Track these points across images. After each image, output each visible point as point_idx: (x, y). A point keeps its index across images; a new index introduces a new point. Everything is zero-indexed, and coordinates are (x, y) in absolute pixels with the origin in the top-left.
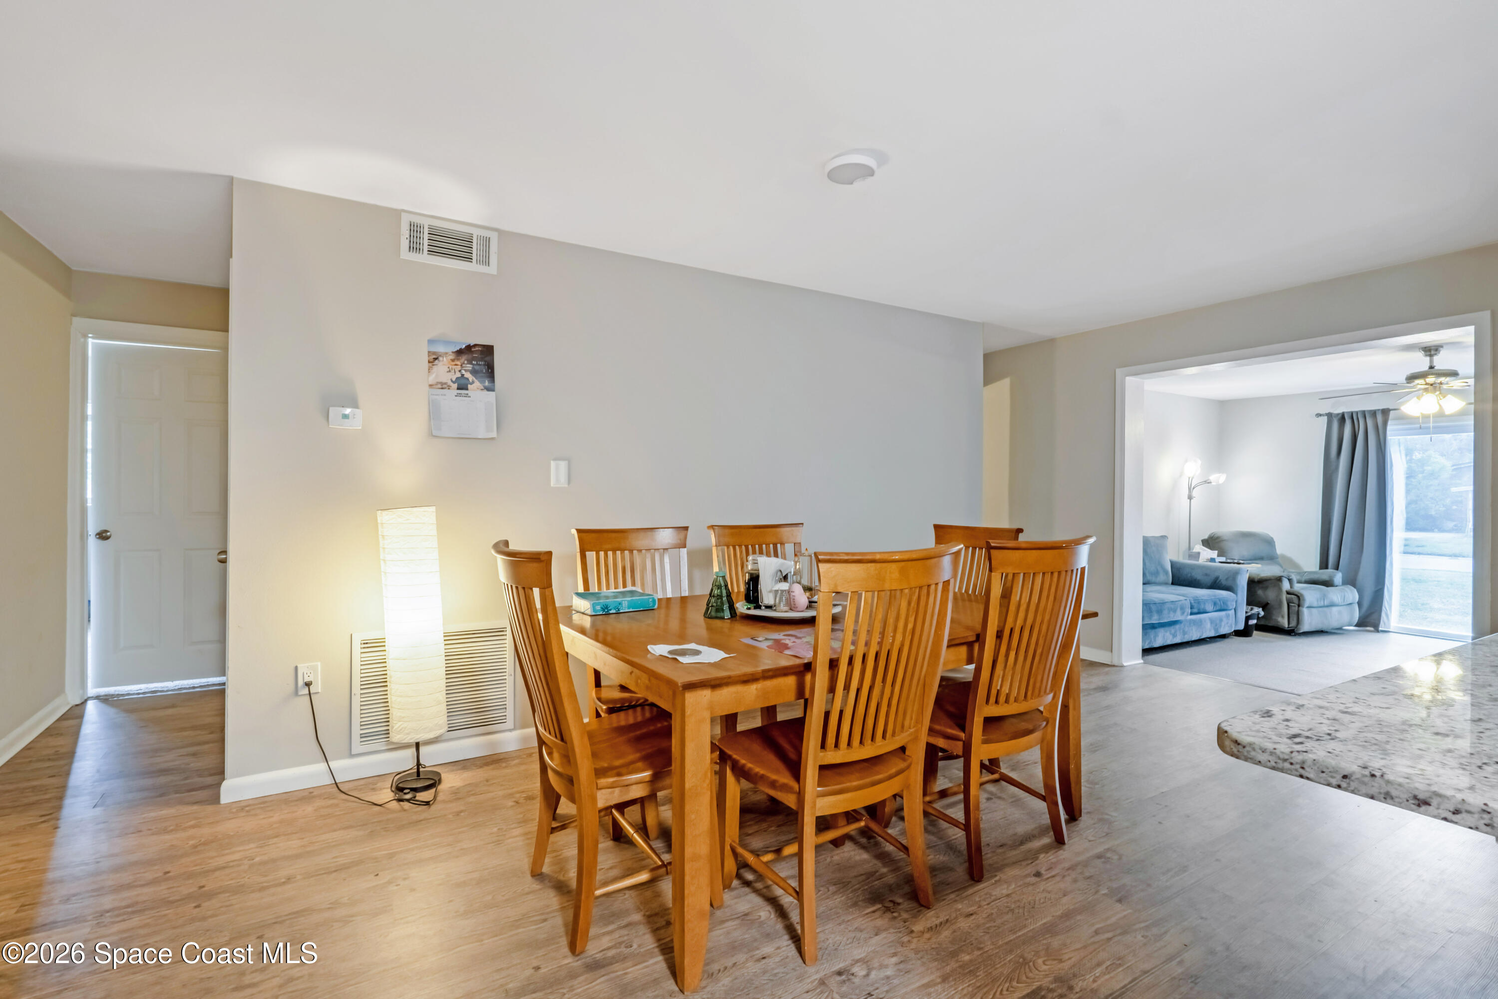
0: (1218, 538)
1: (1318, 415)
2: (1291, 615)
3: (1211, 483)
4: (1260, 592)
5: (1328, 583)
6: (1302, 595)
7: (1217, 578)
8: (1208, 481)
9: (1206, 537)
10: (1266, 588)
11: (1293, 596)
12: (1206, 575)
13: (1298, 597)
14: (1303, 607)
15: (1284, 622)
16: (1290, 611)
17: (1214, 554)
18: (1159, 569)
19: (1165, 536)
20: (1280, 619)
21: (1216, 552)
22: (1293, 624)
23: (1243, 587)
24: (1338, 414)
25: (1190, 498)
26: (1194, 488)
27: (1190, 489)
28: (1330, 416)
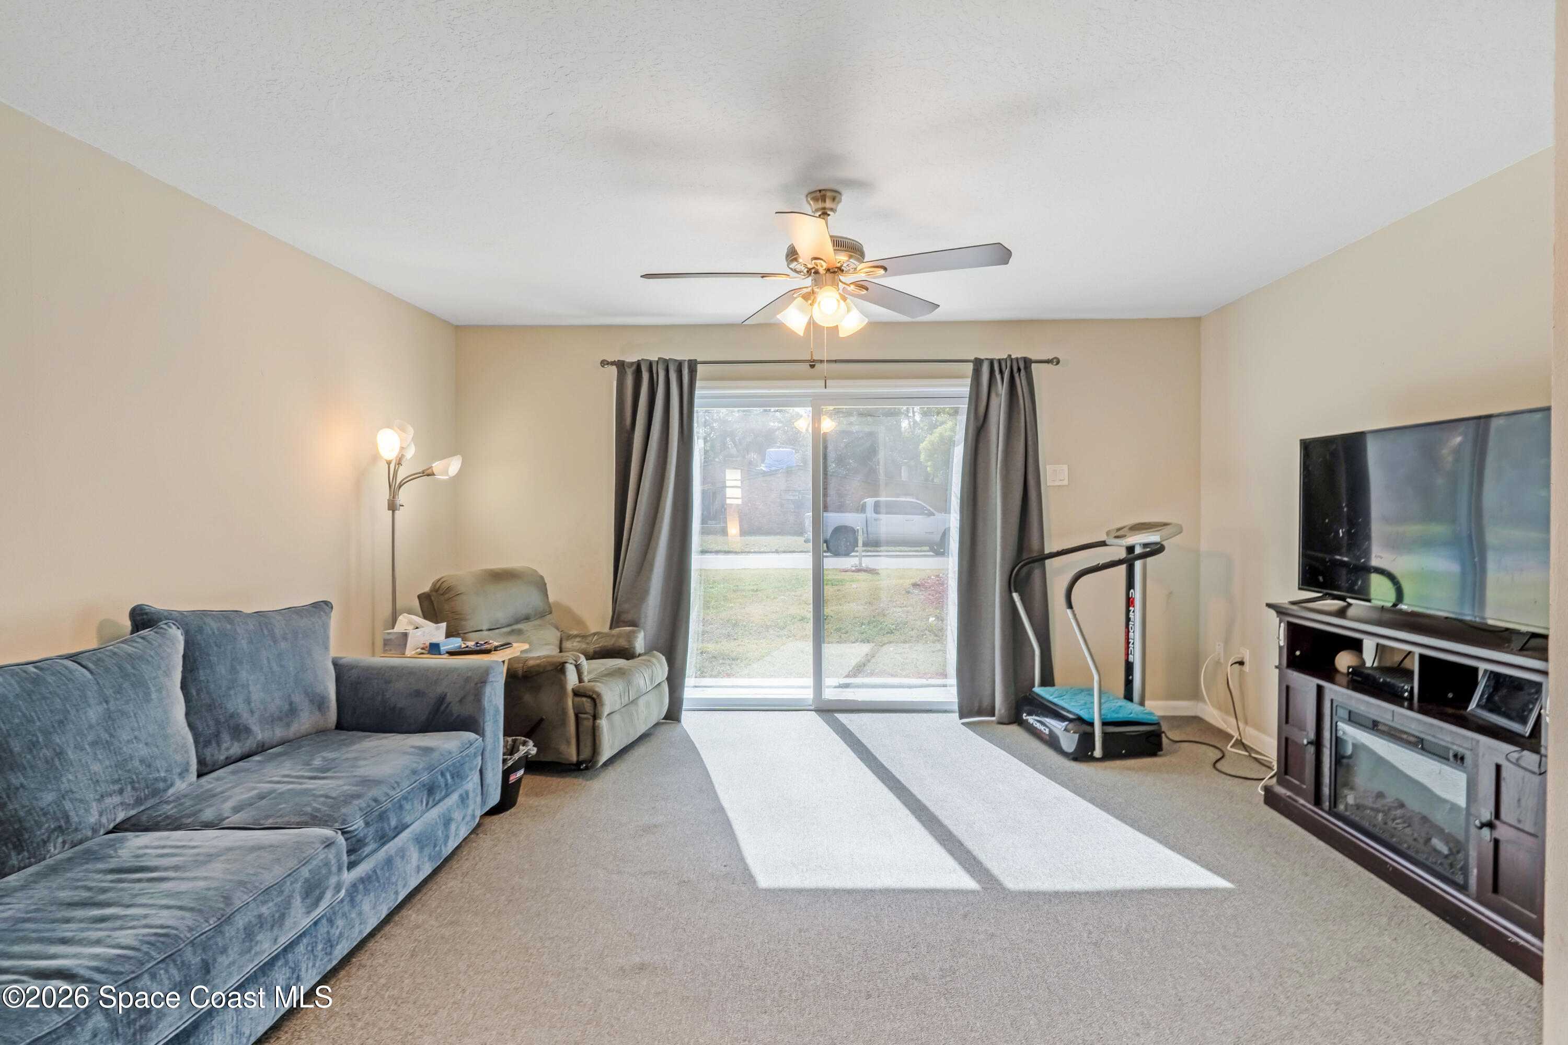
0: (449, 589)
1: (604, 363)
2: (582, 738)
3: (433, 474)
4: (528, 698)
5: (627, 654)
6: (599, 695)
7: (442, 699)
8: (429, 472)
9: (426, 588)
10: (537, 689)
11: (584, 699)
12: (418, 694)
13: (590, 697)
14: (600, 719)
15: (571, 754)
16: (581, 729)
17: (436, 632)
18: (298, 698)
19: (326, 603)
20: (563, 748)
21: (444, 625)
22: (586, 753)
23: (497, 711)
24: (632, 363)
25: (393, 507)
26: (400, 486)
27: (394, 488)
28: (621, 366)
